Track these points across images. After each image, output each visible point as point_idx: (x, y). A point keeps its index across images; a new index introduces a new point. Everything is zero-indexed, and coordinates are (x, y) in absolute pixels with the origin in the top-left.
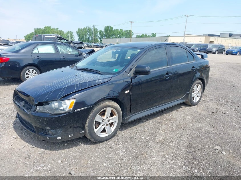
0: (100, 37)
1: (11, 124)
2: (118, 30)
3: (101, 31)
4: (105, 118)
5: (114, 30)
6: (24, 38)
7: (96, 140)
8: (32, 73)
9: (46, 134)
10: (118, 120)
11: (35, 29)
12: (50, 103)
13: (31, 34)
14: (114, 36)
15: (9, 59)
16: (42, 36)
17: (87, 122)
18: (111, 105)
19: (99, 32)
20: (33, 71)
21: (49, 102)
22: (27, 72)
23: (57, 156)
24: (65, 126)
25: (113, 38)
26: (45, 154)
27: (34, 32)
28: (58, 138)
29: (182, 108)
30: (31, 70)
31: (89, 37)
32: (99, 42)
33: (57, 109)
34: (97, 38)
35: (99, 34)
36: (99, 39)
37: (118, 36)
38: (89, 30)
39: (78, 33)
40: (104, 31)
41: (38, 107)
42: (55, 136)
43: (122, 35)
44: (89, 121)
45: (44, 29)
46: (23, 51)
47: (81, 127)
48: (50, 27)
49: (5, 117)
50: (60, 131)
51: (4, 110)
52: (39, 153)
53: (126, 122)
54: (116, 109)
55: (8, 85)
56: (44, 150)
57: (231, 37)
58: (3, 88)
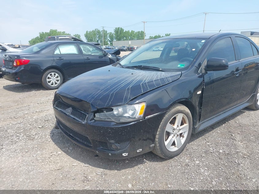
0: (110, 40)
1: (48, 136)
2: (129, 31)
3: (111, 33)
4: (175, 126)
5: (124, 31)
6: (29, 43)
7: (165, 156)
8: (54, 76)
9: (106, 150)
10: (188, 130)
11: (40, 33)
12: (114, 108)
13: (36, 39)
14: (125, 38)
15: (29, 61)
16: (56, 37)
17: (158, 133)
18: (183, 110)
19: (108, 35)
20: (55, 74)
21: (112, 108)
22: (49, 76)
23: (123, 178)
24: (134, 138)
25: (124, 40)
26: (105, 175)
27: (39, 36)
28: (124, 154)
29: (245, 113)
30: (53, 74)
31: (98, 39)
32: (109, 45)
33: (122, 116)
34: (106, 41)
35: (108, 36)
36: (109, 42)
37: (130, 37)
38: (98, 33)
39: (86, 36)
40: (114, 33)
41: (97, 115)
42: (120, 152)
43: (134, 37)
44: (160, 131)
45: (50, 33)
46: (43, 52)
47: (151, 139)
48: (56, 31)
49: (38, 128)
50: (127, 145)
51: (34, 120)
52: (98, 173)
53: (196, 132)
54: (186, 114)
55: (27, 91)
56: (102, 170)
57: (253, 36)
58: (23, 94)
